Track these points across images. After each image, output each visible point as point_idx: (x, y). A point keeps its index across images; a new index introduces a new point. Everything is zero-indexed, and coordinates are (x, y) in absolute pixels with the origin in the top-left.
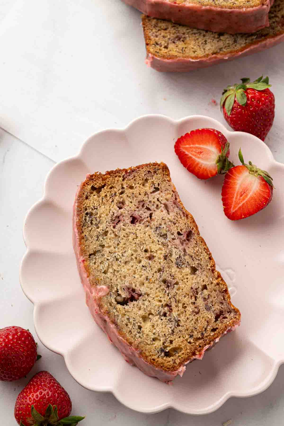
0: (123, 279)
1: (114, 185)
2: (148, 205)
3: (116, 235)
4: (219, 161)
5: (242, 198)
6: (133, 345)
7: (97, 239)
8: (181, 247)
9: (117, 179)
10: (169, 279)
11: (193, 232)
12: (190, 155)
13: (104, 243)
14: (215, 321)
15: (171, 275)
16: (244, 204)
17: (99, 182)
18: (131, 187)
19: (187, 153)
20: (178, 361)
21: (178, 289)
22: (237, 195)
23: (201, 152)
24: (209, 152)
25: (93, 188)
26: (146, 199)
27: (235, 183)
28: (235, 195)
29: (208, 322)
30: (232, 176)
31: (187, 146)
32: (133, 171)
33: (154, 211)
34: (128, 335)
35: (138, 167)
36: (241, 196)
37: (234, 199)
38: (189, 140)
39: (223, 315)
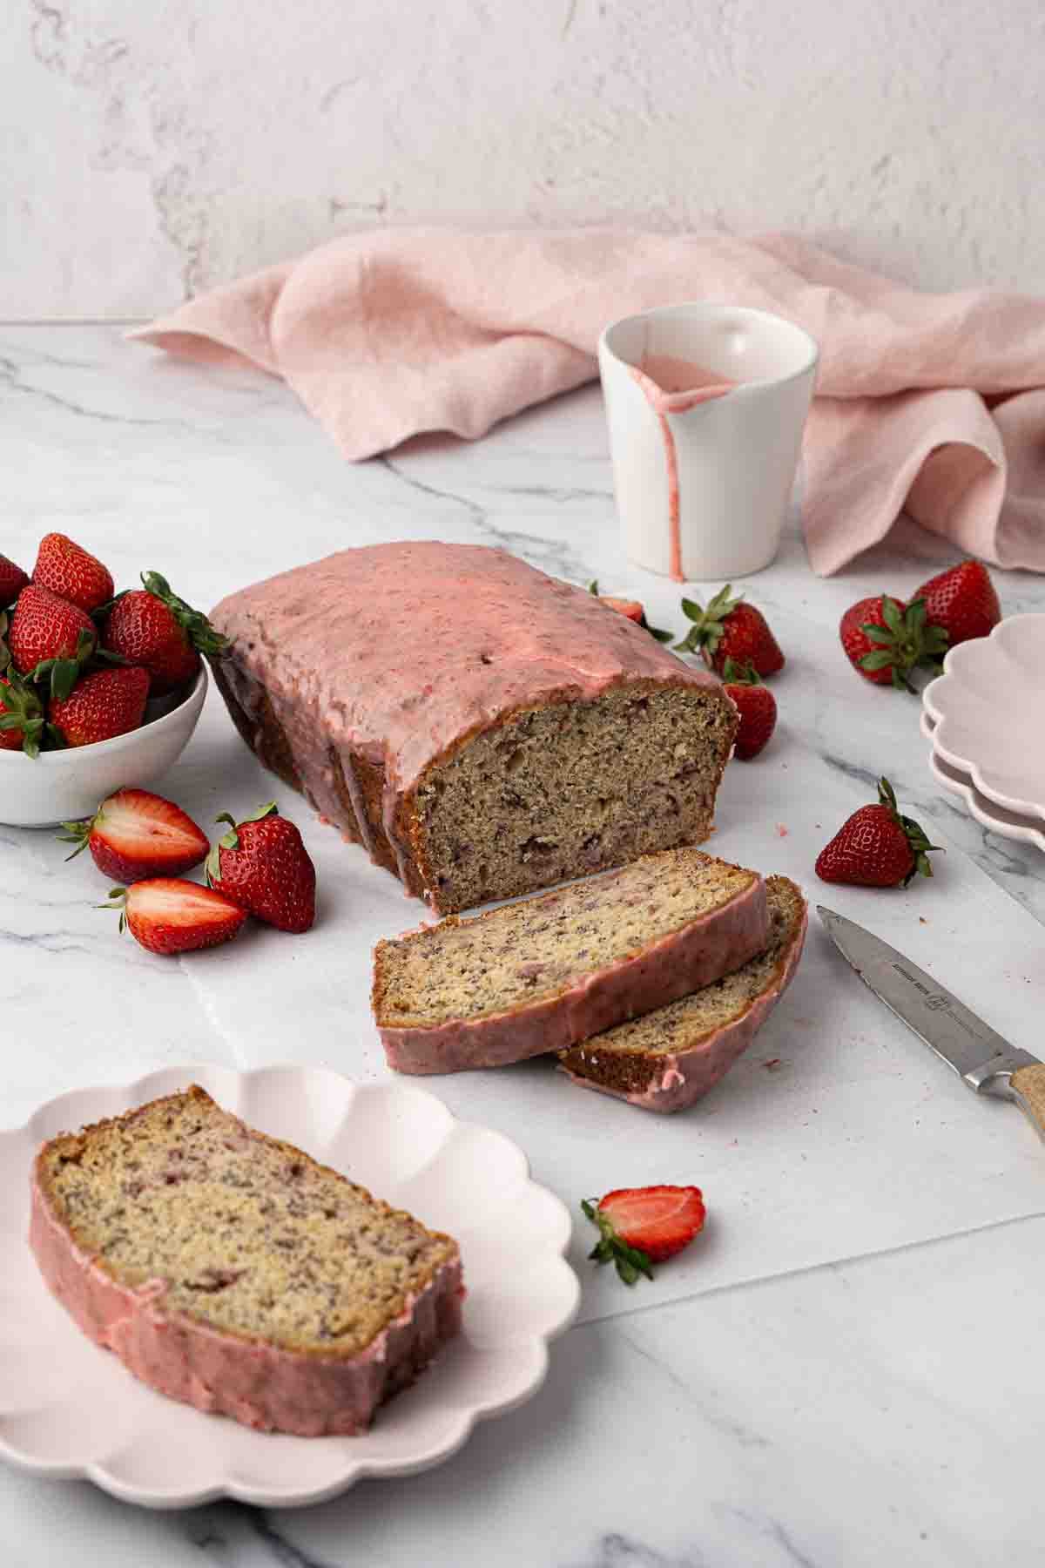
0: (190, 1262)
1: (106, 1143)
2: (191, 1152)
3: (143, 1209)
6: (258, 1340)
7: (108, 1224)
8: (288, 1190)
9: (107, 1133)
11: (302, 1163)
13: (125, 1226)
14: (411, 1264)
15: (289, 1230)
17: (73, 1146)
18: (143, 1137)
21: (312, 1244)
25: (63, 1160)
26: (184, 1144)
29: (396, 1269)
32: (136, 1116)
33: (207, 1157)
34: (242, 1331)
35: (143, 1107)
39: (422, 1251)
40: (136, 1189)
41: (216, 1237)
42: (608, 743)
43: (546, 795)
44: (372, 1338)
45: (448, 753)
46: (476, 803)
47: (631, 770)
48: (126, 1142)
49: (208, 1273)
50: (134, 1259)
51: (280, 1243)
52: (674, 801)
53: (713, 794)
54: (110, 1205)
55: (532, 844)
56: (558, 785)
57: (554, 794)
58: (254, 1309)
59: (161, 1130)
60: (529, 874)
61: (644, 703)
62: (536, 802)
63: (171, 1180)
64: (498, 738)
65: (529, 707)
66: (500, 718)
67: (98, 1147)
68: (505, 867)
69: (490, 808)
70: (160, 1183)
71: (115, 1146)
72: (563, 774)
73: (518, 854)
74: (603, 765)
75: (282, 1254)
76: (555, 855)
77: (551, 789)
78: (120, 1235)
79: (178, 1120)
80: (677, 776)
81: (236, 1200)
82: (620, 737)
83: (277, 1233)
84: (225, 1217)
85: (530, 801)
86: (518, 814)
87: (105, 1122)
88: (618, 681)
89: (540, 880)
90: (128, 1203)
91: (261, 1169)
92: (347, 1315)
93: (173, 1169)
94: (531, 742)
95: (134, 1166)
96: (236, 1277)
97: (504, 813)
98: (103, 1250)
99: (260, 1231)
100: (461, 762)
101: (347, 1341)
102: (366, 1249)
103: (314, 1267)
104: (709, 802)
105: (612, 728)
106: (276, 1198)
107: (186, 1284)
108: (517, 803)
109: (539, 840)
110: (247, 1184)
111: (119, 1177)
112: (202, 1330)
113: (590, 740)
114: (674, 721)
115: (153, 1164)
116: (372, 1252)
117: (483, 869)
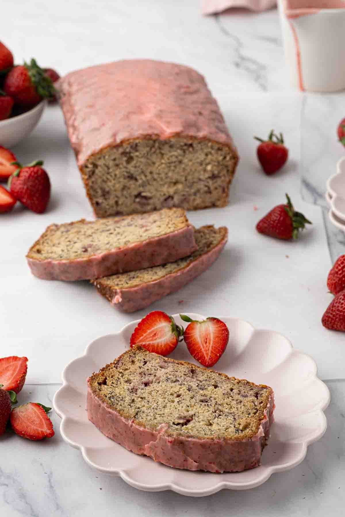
0: (171, 415)
1: (113, 374)
2: (148, 372)
3: (142, 398)
4: (173, 330)
5: (207, 344)
6: (214, 439)
7: (131, 407)
8: (195, 380)
9: (111, 370)
10: (203, 398)
11: (194, 368)
12: (147, 343)
13: (138, 406)
14: (257, 399)
15: (203, 395)
16: (212, 347)
17: (100, 378)
18: (126, 369)
19: (144, 343)
20: (254, 429)
21: (215, 399)
22: (203, 345)
23: (155, 334)
24: (162, 329)
25: (100, 384)
26: (143, 369)
27: (195, 339)
28: (202, 347)
29: (253, 402)
30: (190, 335)
31: (141, 338)
32: (119, 361)
33: (155, 373)
34: (206, 436)
35: (120, 358)
36: (206, 343)
37: (203, 350)
38: (140, 332)
39: (259, 394)
40: (134, 390)
41: (176, 403)
42: (174, 159)
43: (146, 176)
44: (258, 428)
45: (98, 153)
46: (113, 174)
47: (186, 172)
48: (121, 373)
49: (180, 418)
50: (149, 418)
51: (202, 401)
52: (209, 188)
53: (228, 188)
54: (128, 399)
55: (139, 195)
56: (151, 173)
57: (149, 177)
58: (206, 427)
59: (131, 365)
60: (138, 207)
61: (191, 145)
62: (142, 179)
63: (146, 384)
64: (121, 150)
65: (134, 139)
66: (122, 142)
67: (110, 376)
68: (126, 202)
69: (119, 178)
70: (143, 386)
71: (117, 375)
72: (154, 169)
73: (133, 198)
74: (172, 168)
75: (205, 405)
76: (151, 201)
77: (148, 174)
78: (137, 410)
79: (136, 360)
80: (209, 178)
81: (176, 388)
82: (180, 158)
83: (198, 398)
84: (175, 395)
85: (138, 178)
86: (132, 182)
87: (108, 366)
88: (178, 135)
89: (143, 210)
90: (134, 396)
91: (179, 374)
92: (243, 423)
93: (145, 380)
94: (137, 154)
95: (129, 381)
96: (192, 417)
97: (126, 181)
98: (135, 417)
99: (192, 398)
100: (104, 157)
101: (248, 431)
102: (236, 397)
103: (220, 407)
104: (226, 190)
105: (175, 153)
106: (191, 384)
107: (174, 423)
108: (131, 177)
109: (144, 194)
110: (177, 381)
111: (125, 387)
112: (190, 439)
113: (166, 157)
114: (207, 155)
115: (136, 379)
116: (240, 398)
117: (117, 203)
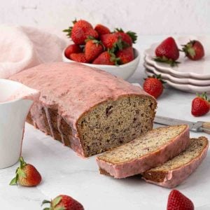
40: (137, 112)
41: (118, 118)
48: (148, 117)
49: (112, 112)
50: (124, 101)
51: (108, 128)
58: (98, 113)
59: (146, 125)
63: (135, 119)
67: (150, 112)
70: (136, 117)
71: (148, 115)
75: (106, 126)
81: (123, 127)
83: (111, 128)
84: (121, 123)
87: (154, 116)
90: (136, 109)
91: (126, 136)
92: (85, 127)
93: (137, 121)
95: (142, 115)
96: (107, 115)
98: (129, 98)
99: (113, 126)
102: (96, 141)
103: (99, 130)
106: (118, 134)
107: (112, 106)
110: (125, 131)
111: (142, 111)
115: (140, 119)
116: (94, 141)
